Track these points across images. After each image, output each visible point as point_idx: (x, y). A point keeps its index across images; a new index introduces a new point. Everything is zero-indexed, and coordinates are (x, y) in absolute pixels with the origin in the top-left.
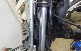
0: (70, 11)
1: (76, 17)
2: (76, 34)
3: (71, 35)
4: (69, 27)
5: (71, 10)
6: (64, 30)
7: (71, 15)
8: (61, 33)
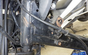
0: (71, 19)
1: (79, 27)
2: (72, 40)
3: (65, 41)
4: (58, 26)
5: (73, 19)
6: (52, 33)
7: (73, 24)
8: (48, 37)
